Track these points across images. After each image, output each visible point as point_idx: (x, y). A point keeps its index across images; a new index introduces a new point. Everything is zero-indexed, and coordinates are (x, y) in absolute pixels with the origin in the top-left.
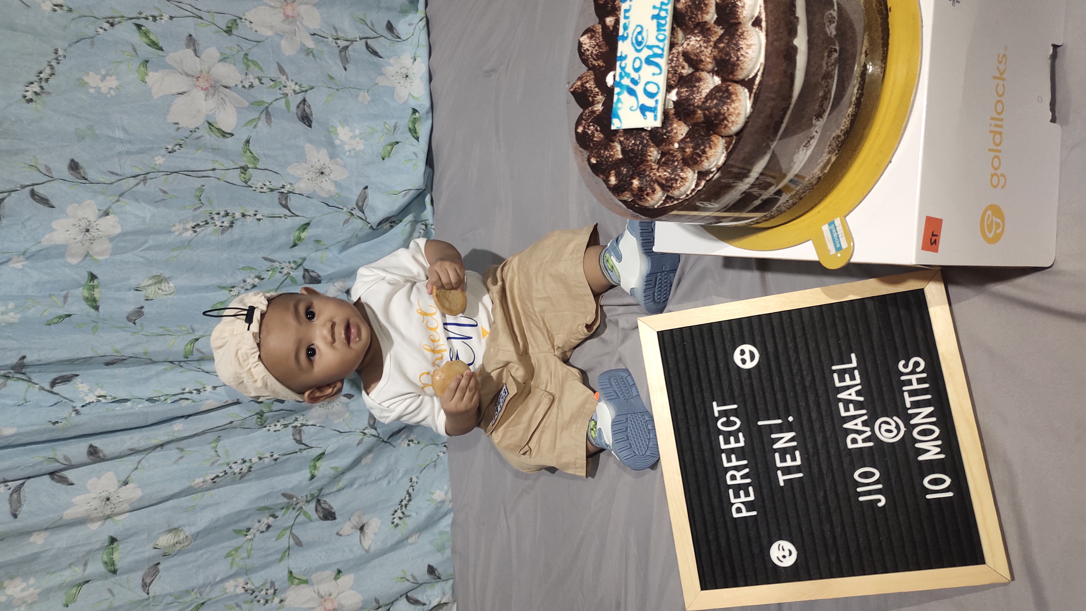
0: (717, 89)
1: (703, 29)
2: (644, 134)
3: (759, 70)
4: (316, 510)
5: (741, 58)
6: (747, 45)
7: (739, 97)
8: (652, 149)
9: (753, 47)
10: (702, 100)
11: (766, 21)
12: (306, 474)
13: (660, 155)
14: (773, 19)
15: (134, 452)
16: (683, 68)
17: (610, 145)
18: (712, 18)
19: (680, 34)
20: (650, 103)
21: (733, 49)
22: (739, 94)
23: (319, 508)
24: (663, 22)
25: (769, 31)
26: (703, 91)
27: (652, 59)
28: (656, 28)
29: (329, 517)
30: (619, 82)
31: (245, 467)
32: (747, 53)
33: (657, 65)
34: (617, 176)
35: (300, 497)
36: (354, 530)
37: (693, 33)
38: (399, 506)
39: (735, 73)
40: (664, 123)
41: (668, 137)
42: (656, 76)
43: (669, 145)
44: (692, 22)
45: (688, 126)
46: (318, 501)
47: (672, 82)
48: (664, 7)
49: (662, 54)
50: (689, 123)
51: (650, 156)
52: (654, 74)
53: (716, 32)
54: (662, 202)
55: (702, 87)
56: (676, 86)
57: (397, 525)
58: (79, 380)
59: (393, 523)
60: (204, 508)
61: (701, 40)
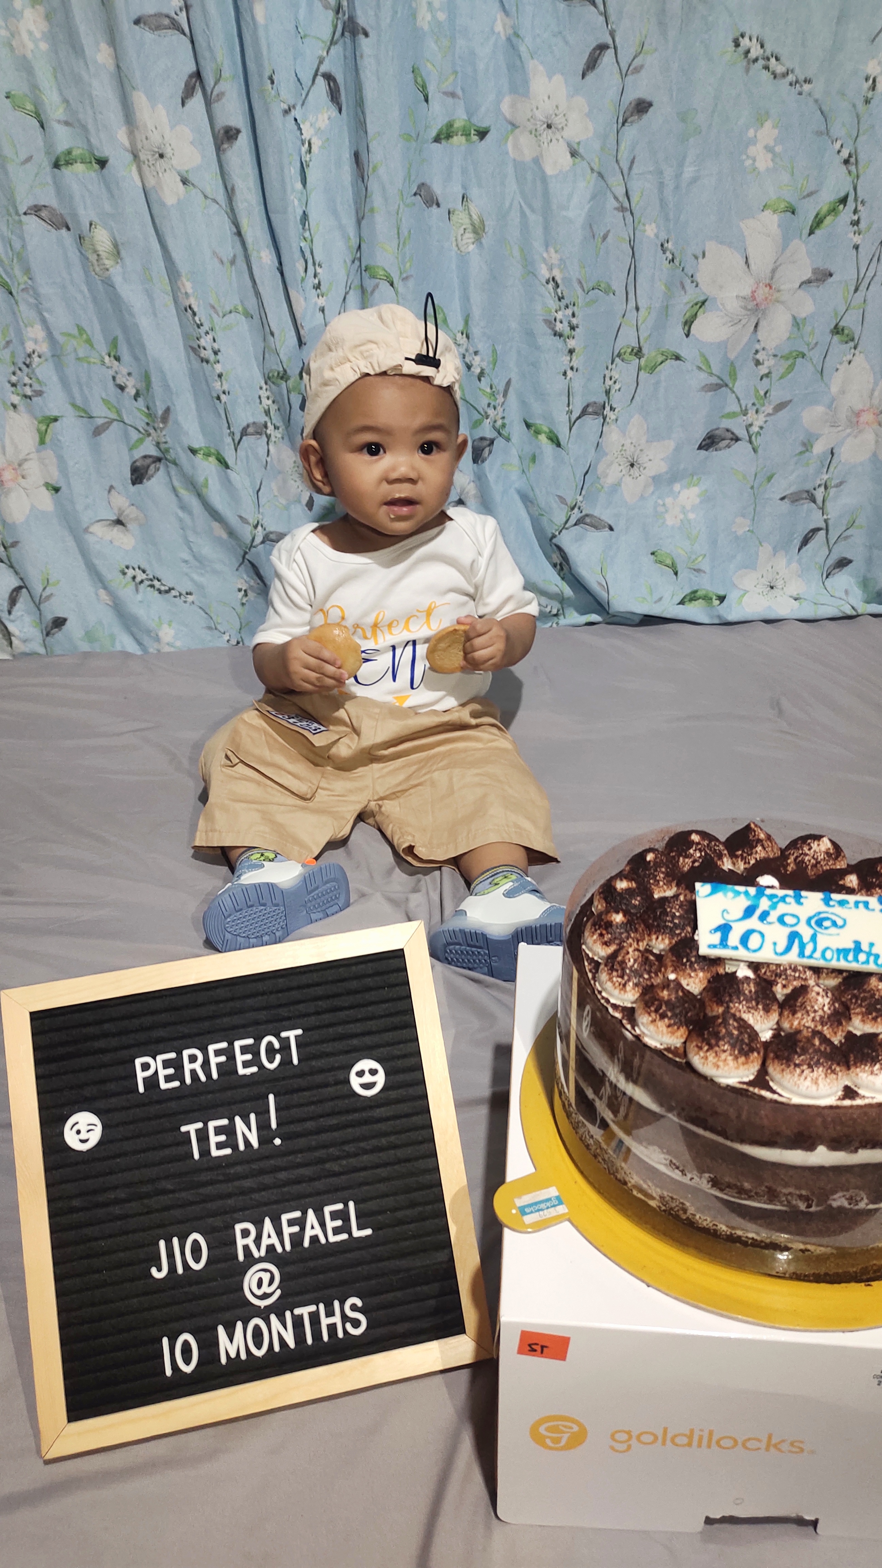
0: (754, 1035)
1: (840, 1016)
2: (689, 929)
3: (780, 1095)
4: (145, 457)
5: (798, 1070)
6: (817, 1079)
7: (741, 1067)
8: (667, 941)
9: (814, 1088)
10: (738, 1014)
11: (852, 1107)
12: (198, 442)
13: (658, 952)
14: (855, 1116)
15: (230, 193)
16: (784, 986)
17: (673, 880)
18: (855, 1028)
19: (833, 982)
20: (734, 938)
21: (811, 1059)
22: (746, 1066)
23: (148, 461)
24: (851, 957)
25: (837, 1111)
26: (751, 1015)
27: (797, 941)
28: (841, 947)
29: (136, 475)
30: (763, 894)
31: (208, 354)
32: (806, 1078)
33: (788, 949)
34: (628, 890)
35: (164, 433)
36: (116, 511)
37: (834, 1000)
38: (151, 577)
39: (776, 1061)
40: (705, 958)
41: (685, 965)
42: (772, 947)
43: (673, 965)
44: (851, 999)
45: (701, 994)
46: (159, 460)
47: (763, 971)
48: (872, 959)
49: (804, 956)
50: (704, 994)
51: (657, 938)
52: (775, 944)
53: (835, 1033)
54: (590, 955)
55: (756, 1013)
56: (758, 976)
57: (124, 574)
58: (334, 114)
59: (127, 567)
60: (149, 295)
61: (824, 1012)
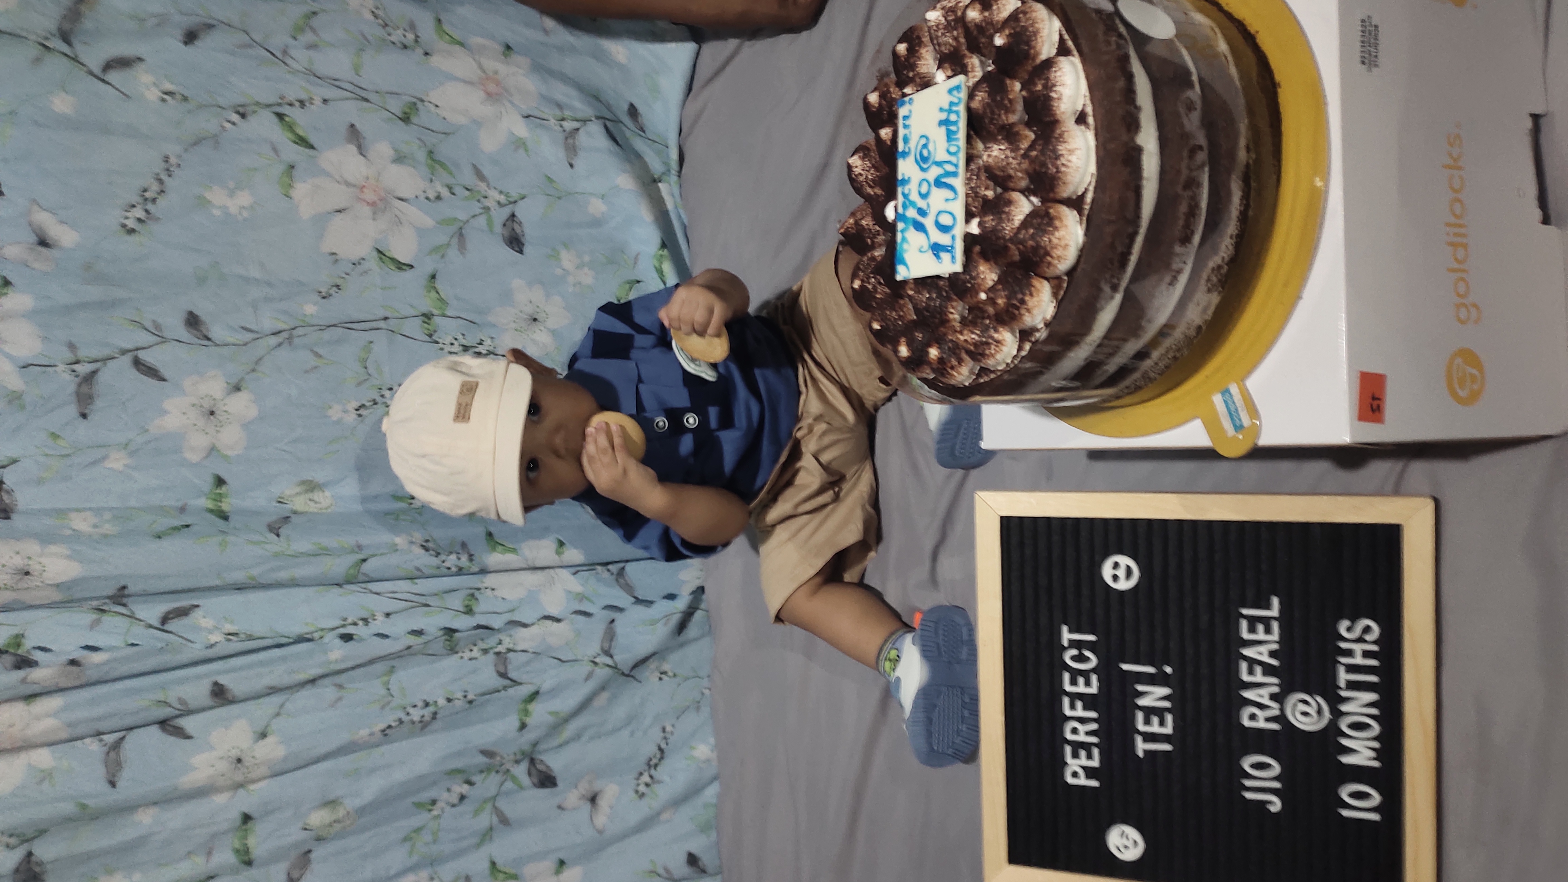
0: (1034, 213)
1: (1010, 134)
2: (941, 283)
3: (1089, 183)
4: (530, 774)
5: (1063, 169)
6: (1069, 150)
7: (1065, 223)
8: (954, 304)
9: (1079, 152)
10: (1015, 230)
11: (1095, 116)
12: (513, 722)
13: (967, 312)
14: (1104, 112)
15: (273, 690)
16: (987, 188)
17: (898, 302)
18: (1020, 118)
19: (978, 144)
20: (944, 239)
21: (1050, 157)
22: (1064, 218)
23: (533, 771)
24: (953, 128)
25: (1099, 129)
26: (1015, 218)
27: (943, 180)
28: (945, 138)
29: (547, 783)
30: (904, 215)
31: (427, 712)
32: (1070, 161)
33: (951, 188)
34: (909, 345)
35: (505, 756)
36: (582, 802)
37: (996, 141)
38: (647, 768)
39: (1057, 191)
40: (965, 266)
41: (973, 285)
42: (949, 203)
43: (973, 296)
44: (994, 125)
45: (999, 268)
46: (532, 761)
47: (974, 209)
48: (954, 108)
49: (957, 172)
50: (1000, 264)
51: (952, 313)
52: (947, 200)
53: (1026, 136)
54: (973, 377)
55: (1013, 213)
56: (978, 213)
57: (645, 794)
59: (638, 791)
60: (372, 771)
61: (1006, 149)
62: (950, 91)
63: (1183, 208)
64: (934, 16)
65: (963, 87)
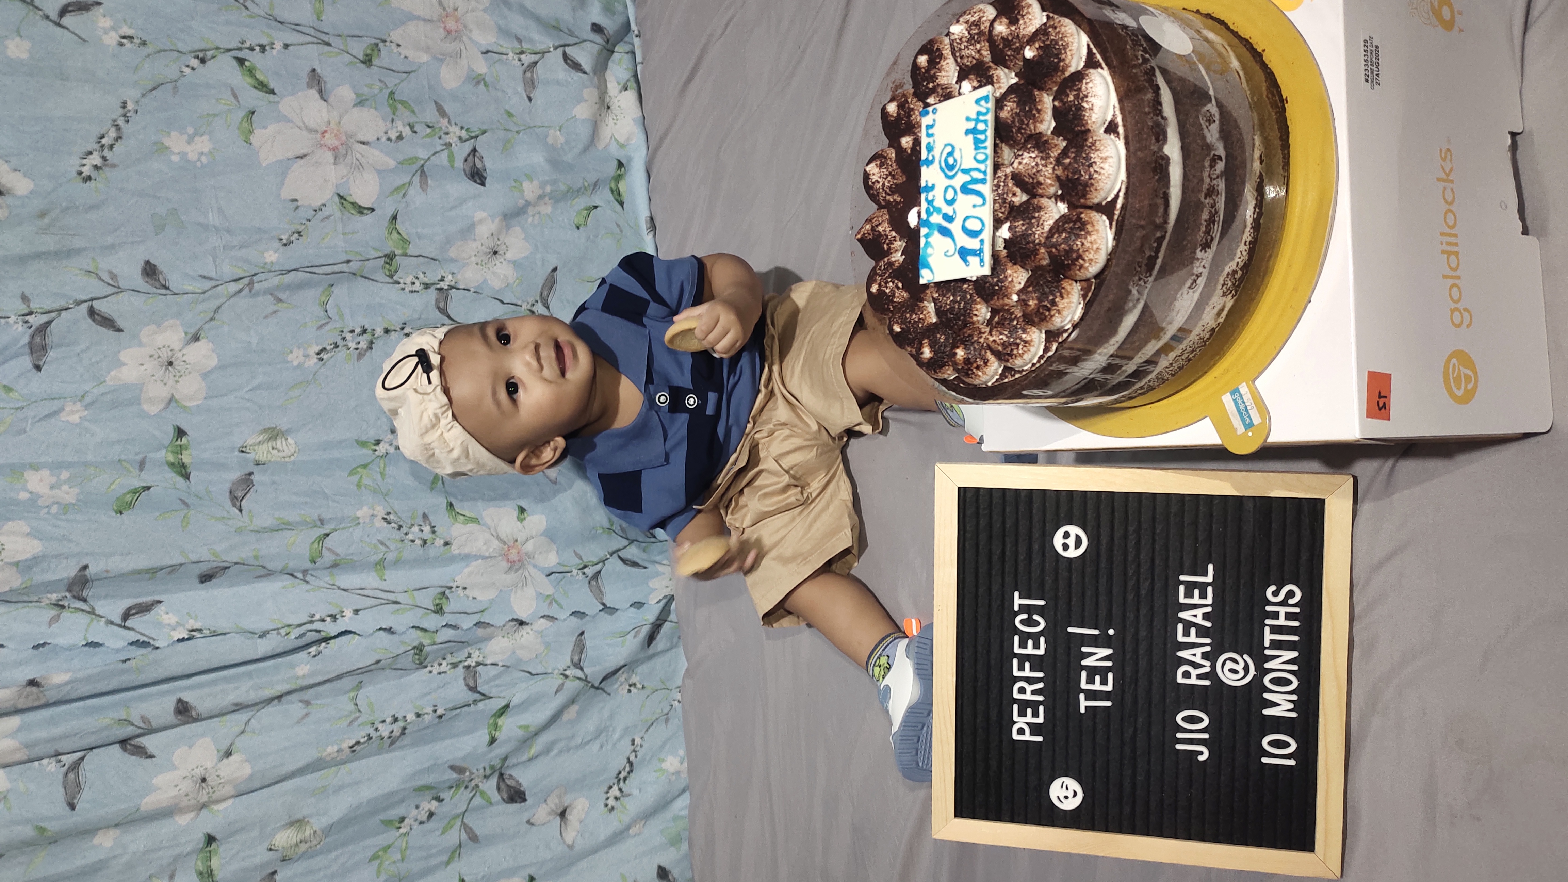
0: (1064, 219)
1: (1039, 143)
2: (965, 286)
3: (1120, 190)
4: (499, 789)
5: (1095, 176)
6: (1101, 158)
7: (1096, 227)
8: (978, 306)
9: (1110, 160)
10: (1045, 235)
11: (1124, 126)
12: (483, 736)
13: (989, 314)
14: (1133, 122)
15: (241, 707)
16: (1014, 195)
17: (917, 305)
18: (1049, 128)
19: (1007, 153)
20: (972, 244)
21: (1083, 164)
22: (1095, 223)
23: (503, 786)
24: (982, 137)
25: (1130, 138)
26: (1045, 223)
27: (970, 187)
28: (973, 147)
29: (516, 798)
30: (927, 220)
31: (397, 728)
32: (1102, 168)
33: (978, 194)
34: (931, 346)
35: (475, 771)
36: (551, 817)
37: (1024, 148)
38: (616, 781)
39: (1088, 196)
40: (993, 269)
41: (1001, 288)
42: (977, 208)
43: (1003, 299)
44: (1022, 134)
45: (1027, 270)
46: (502, 776)
47: (1001, 215)
48: (981, 118)
49: (985, 179)
50: (1028, 267)
51: (976, 315)
52: (974, 206)
53: (1056, 145)
54: (997, 377)
55: (1043, 218)
56: (1006, 219)
57: (613, 808)
58: (163, 608)
59: (606, 805)
60: (339, 789)
61: (1037, 157)
62: (977, 102)
63: (1205, 216)
64: (958, 29)
65: (990, 96)
